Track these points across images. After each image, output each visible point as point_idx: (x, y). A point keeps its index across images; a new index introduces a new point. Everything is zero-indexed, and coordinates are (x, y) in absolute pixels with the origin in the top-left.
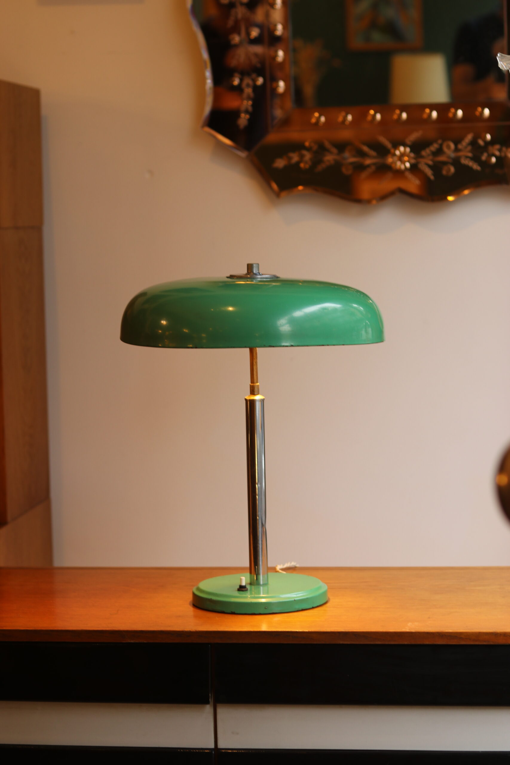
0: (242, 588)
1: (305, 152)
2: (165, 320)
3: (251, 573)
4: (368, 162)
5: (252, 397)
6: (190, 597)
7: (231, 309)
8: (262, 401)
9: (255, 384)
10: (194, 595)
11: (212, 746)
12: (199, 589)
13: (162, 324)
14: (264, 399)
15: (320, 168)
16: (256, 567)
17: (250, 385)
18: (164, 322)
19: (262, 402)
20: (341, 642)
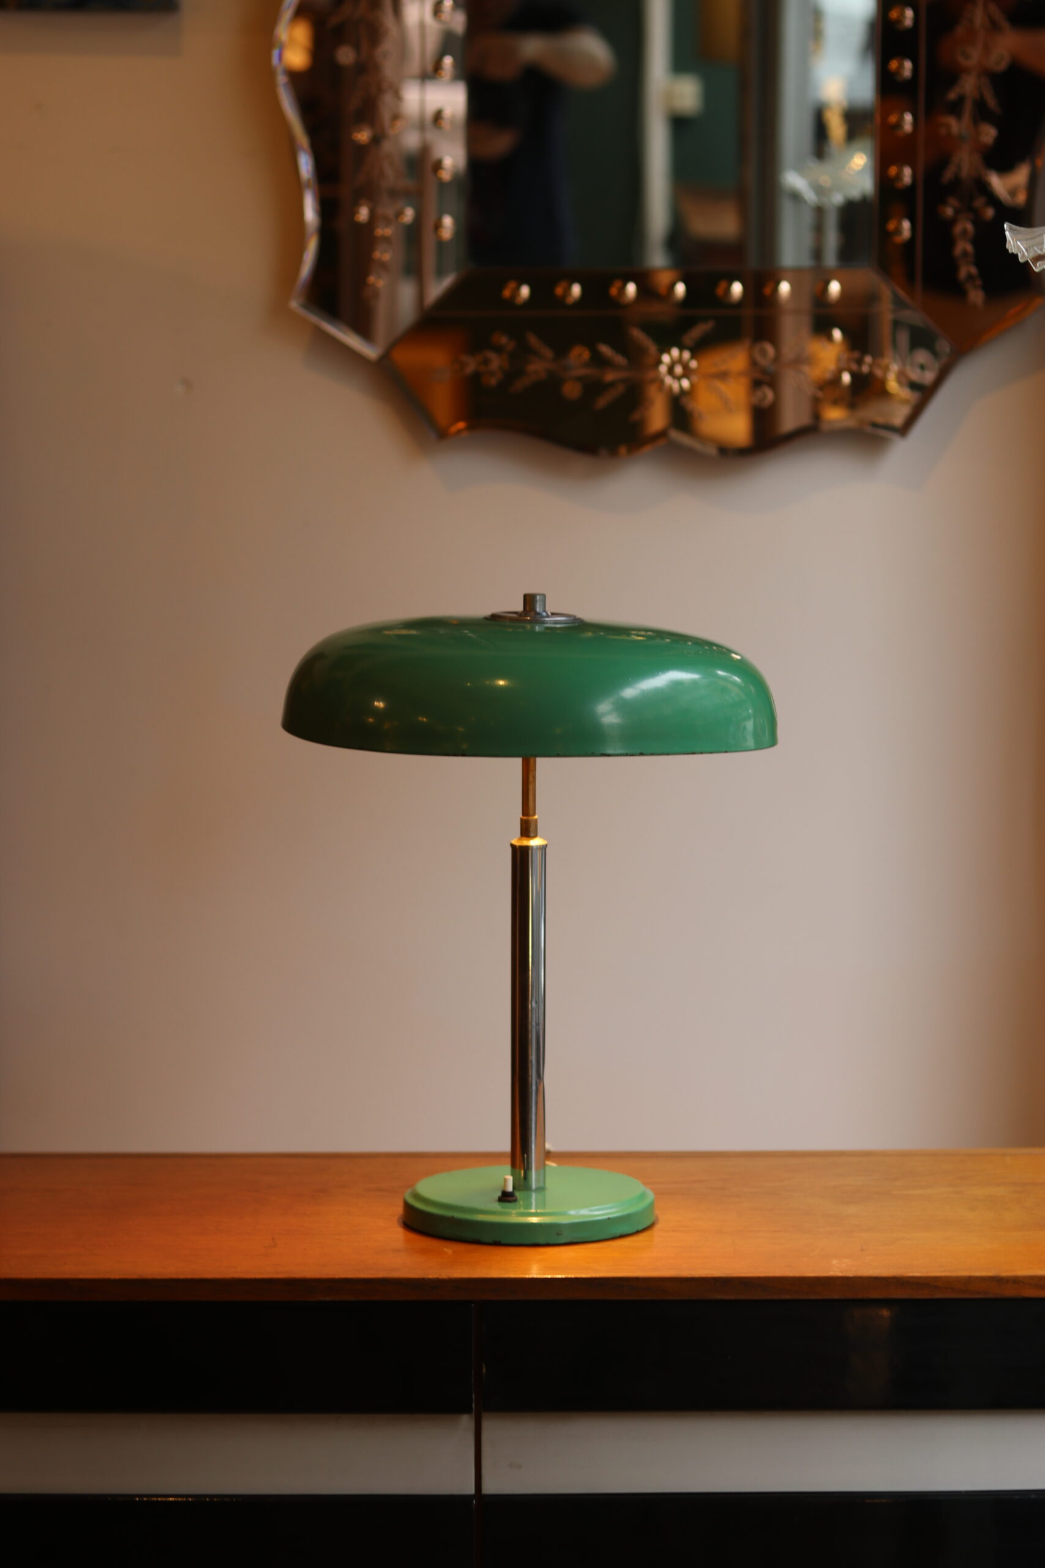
0: (506, 1197)
1: (492, 355)
2: (383, 700)
3: (513, 1165)
4: (610, 376)
5: (526, 842)
6: (400, 1210)
7: (501, 683)
8: (544, 848)
9: (530, 818)
10: (408, 1207)
11: (471, 1491)
12: (417, 1197)
13: (377, 708)
14: (546, 845)
15: (520, 385)
16: (525, 1156)
17: (521, 819)
18: (380, 704)
19: (544, 850)
20: (719, 1297)
